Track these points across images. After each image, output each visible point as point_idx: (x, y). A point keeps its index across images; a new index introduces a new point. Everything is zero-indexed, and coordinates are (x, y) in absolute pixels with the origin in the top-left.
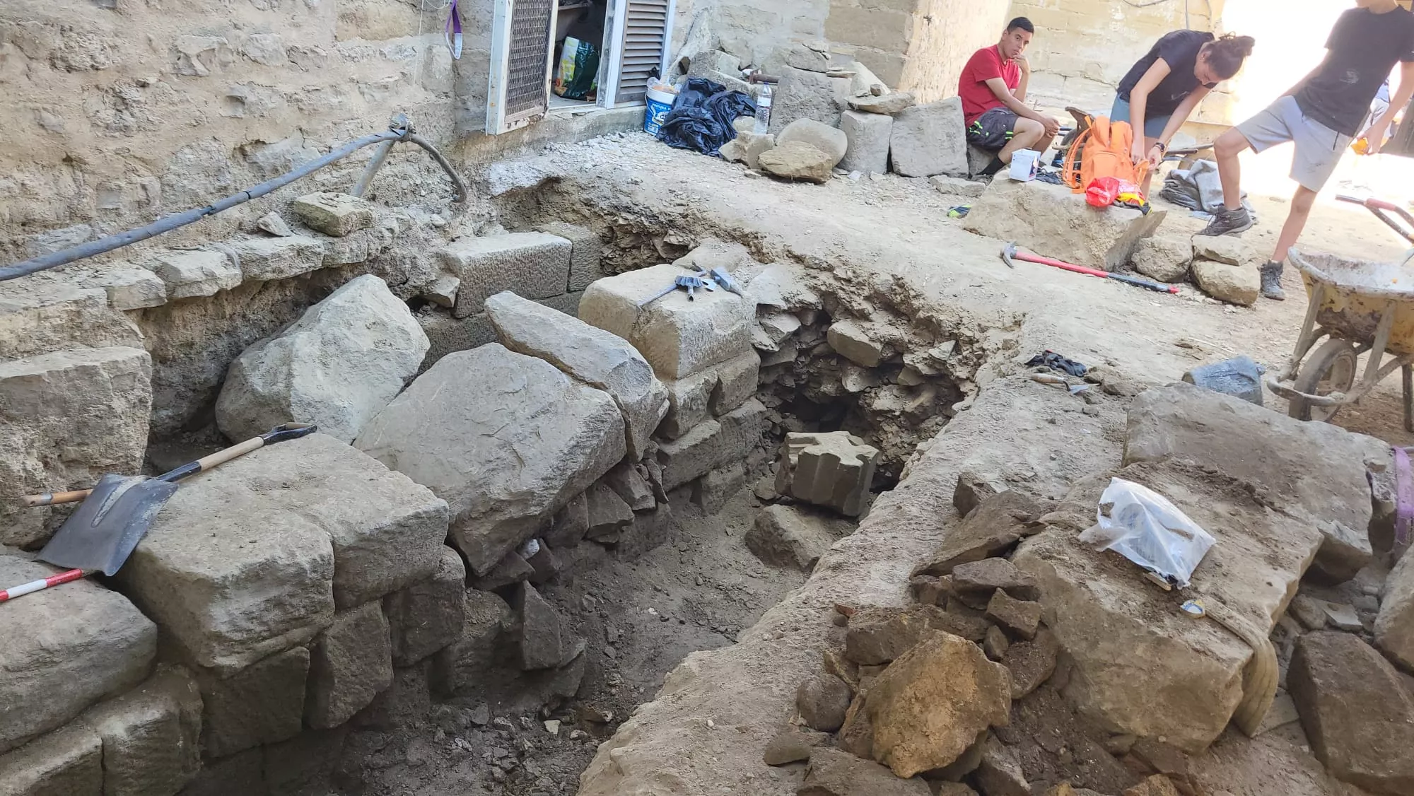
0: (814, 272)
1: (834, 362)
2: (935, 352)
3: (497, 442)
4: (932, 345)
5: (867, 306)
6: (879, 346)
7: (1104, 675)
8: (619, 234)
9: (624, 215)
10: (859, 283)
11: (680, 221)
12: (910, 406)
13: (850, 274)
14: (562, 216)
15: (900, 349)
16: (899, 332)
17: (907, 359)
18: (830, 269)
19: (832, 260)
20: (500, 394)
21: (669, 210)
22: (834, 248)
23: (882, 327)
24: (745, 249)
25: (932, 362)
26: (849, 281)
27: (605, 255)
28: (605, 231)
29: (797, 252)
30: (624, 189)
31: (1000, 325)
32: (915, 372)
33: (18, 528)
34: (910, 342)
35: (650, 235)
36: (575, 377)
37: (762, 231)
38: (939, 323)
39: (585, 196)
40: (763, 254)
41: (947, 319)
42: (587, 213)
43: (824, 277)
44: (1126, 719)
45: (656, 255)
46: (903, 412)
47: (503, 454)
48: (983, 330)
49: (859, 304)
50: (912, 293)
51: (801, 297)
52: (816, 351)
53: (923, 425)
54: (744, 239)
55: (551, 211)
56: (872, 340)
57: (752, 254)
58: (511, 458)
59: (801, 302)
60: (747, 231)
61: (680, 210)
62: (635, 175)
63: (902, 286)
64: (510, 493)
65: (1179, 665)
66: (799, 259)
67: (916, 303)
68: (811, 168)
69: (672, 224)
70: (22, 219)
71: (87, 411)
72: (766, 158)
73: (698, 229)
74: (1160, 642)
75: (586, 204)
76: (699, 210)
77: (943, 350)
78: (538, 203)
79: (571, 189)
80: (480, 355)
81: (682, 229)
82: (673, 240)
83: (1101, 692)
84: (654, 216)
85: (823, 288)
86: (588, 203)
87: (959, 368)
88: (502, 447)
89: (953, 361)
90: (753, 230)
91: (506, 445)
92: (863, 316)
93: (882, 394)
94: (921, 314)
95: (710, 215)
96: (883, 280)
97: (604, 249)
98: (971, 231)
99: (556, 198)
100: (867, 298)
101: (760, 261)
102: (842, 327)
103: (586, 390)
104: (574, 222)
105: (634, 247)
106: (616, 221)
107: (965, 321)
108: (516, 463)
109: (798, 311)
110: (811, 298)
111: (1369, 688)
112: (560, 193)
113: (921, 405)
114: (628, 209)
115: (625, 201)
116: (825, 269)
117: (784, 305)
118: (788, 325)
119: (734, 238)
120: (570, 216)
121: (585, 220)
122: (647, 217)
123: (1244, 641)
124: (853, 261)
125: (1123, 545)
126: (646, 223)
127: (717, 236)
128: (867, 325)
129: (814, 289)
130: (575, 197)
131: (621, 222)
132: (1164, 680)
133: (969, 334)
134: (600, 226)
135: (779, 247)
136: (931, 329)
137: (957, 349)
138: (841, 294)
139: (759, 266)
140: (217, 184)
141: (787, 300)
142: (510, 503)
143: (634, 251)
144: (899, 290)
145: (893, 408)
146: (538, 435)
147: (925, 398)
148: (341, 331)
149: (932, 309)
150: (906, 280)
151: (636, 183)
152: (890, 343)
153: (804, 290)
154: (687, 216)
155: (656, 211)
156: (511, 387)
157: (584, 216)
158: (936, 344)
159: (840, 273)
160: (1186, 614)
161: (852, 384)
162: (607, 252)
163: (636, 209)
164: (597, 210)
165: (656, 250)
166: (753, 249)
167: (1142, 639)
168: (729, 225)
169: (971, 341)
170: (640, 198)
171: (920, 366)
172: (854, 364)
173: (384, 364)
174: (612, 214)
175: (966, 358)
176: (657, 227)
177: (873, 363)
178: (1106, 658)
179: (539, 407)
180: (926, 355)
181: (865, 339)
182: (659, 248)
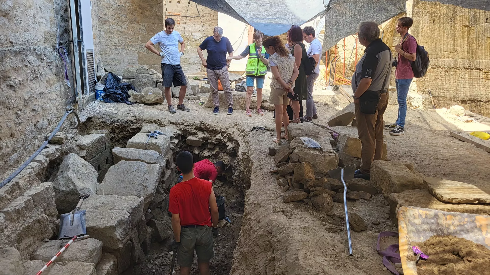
0: (179, 126)
1: (189, 148)
2: (217, 137)
3: (137, 184)
4: (215, 136)
5: (195, 131)
6: (201, 140)
7: (318, 165)
8: (115, 129)
9: (116, 123)
10: (191, 126)
11: (135, 121)
12: (214, 153)
13: (189, 124)
14: (95, 128)
15: (206, 140)
16: (206, 135)
17: (210, 141)
18: (183, 124)
19: (182, 122)
20: (132, 172)
21: (130, 119)
22: (182, 118)
23: (201, 135)
24: (156, 124)
25: (217, 140)
26: (189, 126)
27: (112, 136)
28: (110, 129)
29: (172, 122)
30: (113, 116)
31: (231, 127)
32: (212, 144)
33: (48, 234)
34: (209, 137)
35: (125, 127)
36: (148, 163)
37: (160, 118)
38: (216, 130)
39: (101, 121)
40: (162, 124)
41: (218, 129)
42: (103, 125)
43: (182, 126)
44: (324, 170)
45: (129, 132)
46: (212, 155)
47: (140, 186)
48: (227, 129)
49: (193, 131)
50: (207, 125)
51: (177, 133)
52: (183, 146)
53: (218, 156)
54: (155, 122)
55: (91, 127)
56: (199, 139)
57: (159, 125)
58: (143, 187)
59: (178, 134)
60: (155, 119)
61: (133, 118)
62: (114, 112)
63: (203, 124)
64: (146, 195)
65: (328, 158)
66: (173, 123)
67: (208, 127)
68: (157, 100)
69: (132, 122)
70: (6, 154)
71: (49, 200)
72: (143, 100)
73: (141, 122)
74: (324, 156)
75: (102, 123)
76: (140, 117)
77: (219, 136)
78: (86, 126)
79: (96, 120)
80: (120, 164)
81: (136, 123)
82: (134, 127)
83: (319, 167)
84: (126, 121)
85: (182, 129)
86: (103, 122)
87: (224, 140)
88: (139, 185)
89: (222, 138)
90: (157, 119)
91: (140, 184)
92: (195, 134)
93: (205, 152)
94: (211, 129)
95: (143, 117)
96: (198, 123)
97: (111, 135)
98: (208, 107)
99: (92, 123)
100: (195, 129)
101: (162, 126)
102: (190, 138)
103: (152, 165)
104: (100, 129)
105: (120, 132)
106: (114, 126)
107: (222, 128)
108: (144, 188)
109: (177, 137)
110: (180, 132)
111: (348, 157)
112: (93, 122)
113: (217, 152)
114: (117, 121)
115: (115, 119)
116: (181, 124)
117: (174, 136)
118: (176, 141)
119: (152, 122)
120: (98, 128)
121: (103, 128)
122: (124, 122)
123: (334, 153)
124: (188, 120)
125: (310, 145)
126: (124, 124)
127: (147, 123)
128: (197, 136)
129: (180, 130)
130: (98, 122)
131: (116, 125)
132: (327, 161)
133: (225, 131)
134: (109, 128)
135: (167, 122)
136: (214, 132)
137: (222, 135)
138: (188, 129)
139: (162, 128)
140: (33, 135)
141: (174, 134)
142: (147, 198)
143: (121, 133)
144: (202, 125)
145: (209, 155)
146: (147, 179)
147: (217, 150)
148: (78, 169)
149: (213, 127)
150: (204, 122)
151: (116, 114)
152: (204, 139)
153: (178, 131)
154: (136, 119)
155: (126, 120)
156: (134, 170)
157: (103, 126)
158: (216, 135)
159: (186, 124)
160: (324, 152)
161: (197, 152)
162: (112, 135)
163: (119, 121)
164: (107, 124)
165: (129, 131)
166: (159, 124)
167: (322, 157)
168: (150, 119)
169: (225, 132)
170: (119, 118)
171: (214, 142)
172: (195, 147)
173: (91, 175)
174: (112, 124)
175: (225, 137)
176: (127, 124)
177: (200, 145)
178: (318, 162)
179: (143, 173)
180: (214, 139)
181: (197, 139)
182: (130, 130)
